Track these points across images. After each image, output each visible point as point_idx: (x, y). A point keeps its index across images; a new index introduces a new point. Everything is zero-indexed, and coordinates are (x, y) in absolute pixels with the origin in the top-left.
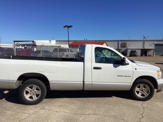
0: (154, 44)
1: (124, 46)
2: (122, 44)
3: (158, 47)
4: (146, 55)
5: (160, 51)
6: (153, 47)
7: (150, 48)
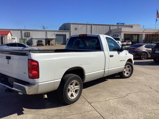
0: (55, 34)
1: (28, 35)
2: (25, 33)
3: (58, 37)
4: (49, 45)
5: (60, 40)
6: (54, 37)
7: (52, 38)
